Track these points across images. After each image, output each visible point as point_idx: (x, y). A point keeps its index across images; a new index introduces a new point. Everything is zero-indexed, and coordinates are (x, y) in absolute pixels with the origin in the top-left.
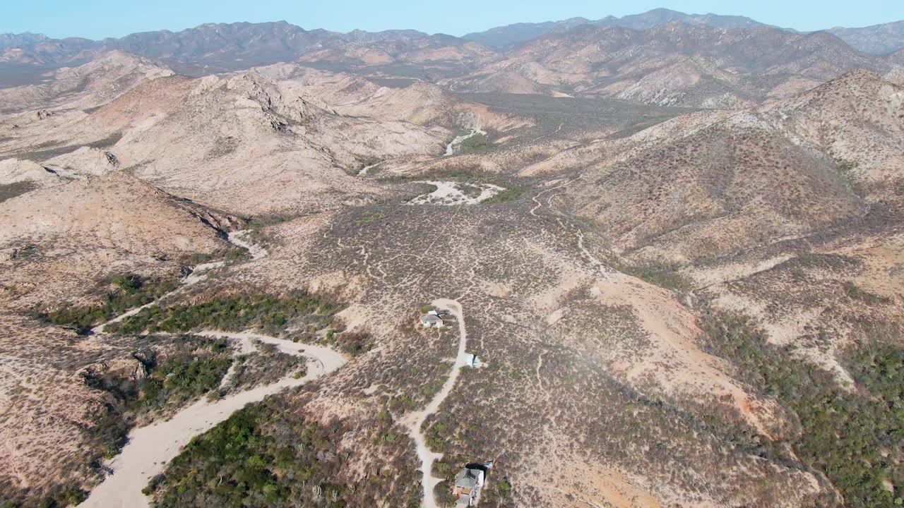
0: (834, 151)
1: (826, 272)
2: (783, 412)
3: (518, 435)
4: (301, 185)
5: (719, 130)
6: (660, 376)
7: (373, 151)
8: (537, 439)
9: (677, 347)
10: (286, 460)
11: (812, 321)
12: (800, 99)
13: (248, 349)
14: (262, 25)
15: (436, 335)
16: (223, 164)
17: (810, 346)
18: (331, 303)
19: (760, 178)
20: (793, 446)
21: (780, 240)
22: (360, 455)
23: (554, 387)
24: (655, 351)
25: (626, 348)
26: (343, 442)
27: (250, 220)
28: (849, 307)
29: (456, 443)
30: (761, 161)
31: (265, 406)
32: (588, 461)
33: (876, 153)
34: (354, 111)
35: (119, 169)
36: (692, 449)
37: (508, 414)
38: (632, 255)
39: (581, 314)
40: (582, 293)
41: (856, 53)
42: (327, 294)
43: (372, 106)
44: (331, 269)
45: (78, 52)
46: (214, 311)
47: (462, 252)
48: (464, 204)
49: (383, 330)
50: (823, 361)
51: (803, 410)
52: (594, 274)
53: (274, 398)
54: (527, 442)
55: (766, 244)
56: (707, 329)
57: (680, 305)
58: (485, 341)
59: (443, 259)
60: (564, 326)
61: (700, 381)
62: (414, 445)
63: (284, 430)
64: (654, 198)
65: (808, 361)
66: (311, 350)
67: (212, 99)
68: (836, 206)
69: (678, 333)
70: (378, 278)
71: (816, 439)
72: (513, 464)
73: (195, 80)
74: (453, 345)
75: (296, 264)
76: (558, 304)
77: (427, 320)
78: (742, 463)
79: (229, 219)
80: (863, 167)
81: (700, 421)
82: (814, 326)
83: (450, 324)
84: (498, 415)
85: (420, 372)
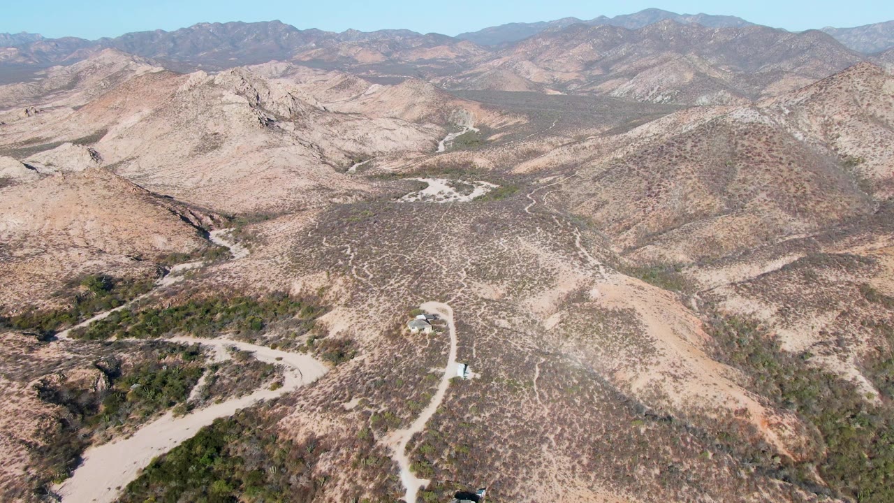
0: (839, 146)
1: (839, 273)
2: (804, 428)
3: (514, 457)
4: (288, 182)
5: (719, 125)
6: (668, 387)
7: (364, 148)
8: (535, 461)
9: (685, 355)
10: (255, 485)
11: (827, 326)
12: (801, 94)
13: (222, 356)
14: (256, 25)
15: (424, 342)
16: (209, 161)
17: (828, 354)
18: (314, 306)
19: (764, 175)
20: (817, 467)
21: (787, 239)
22: (338, 479)
23: (553, 400)
24: (661, 359)
25: (629, 356)
26: (319, 464)
27: (233, 218)
28: (866, 311)
29: (445, 467)
30: (764, 157)
31: (236, 422)
32: (592, 487)
33: (882, 149)
34: (346, 108)
35: (102, 166)
36: (707, 472)
37: (503, 432)
38: (632, 255)
39: (581, 319)
40: (581, 295)
41: (849, 51)
42: (309, 296)
43: (364, 103)
44: (315, 270)
45: (72, 52)
46: (188, 314)
47: (453, 252)
48: (456, 201)
49: (368, 336)
50: (843, 370)
51: (825, 426)
52: (593, 276)
53: (246, 413)
54: (524, 464)
55: (772, 243)
56: (716, 335)
57: (685, 309)
58: (477, 349)
59: (433, 259)
60: (562, 331)
61: (711, 393)
62: (397, 469)
63: (254, 449)
64: (653, 195)
65: (826, 370)
66: (290, 358)
67: (198, 94)
68: (844, 204)
69: (685, 339)
70: (364, 279)
71: (843, 459)
72: (508, 491)
73: (182, 77)
74: (443, 353)
75: (278, 264)
76: (555, 307)
77: (415, 325)
78: (763, 488)
79: (211, 217)
80: (870, 163)
81: (714, 439)
82: (830, 332)
83: (440, 329)
84: (491, 433)
85: (405, 384)
